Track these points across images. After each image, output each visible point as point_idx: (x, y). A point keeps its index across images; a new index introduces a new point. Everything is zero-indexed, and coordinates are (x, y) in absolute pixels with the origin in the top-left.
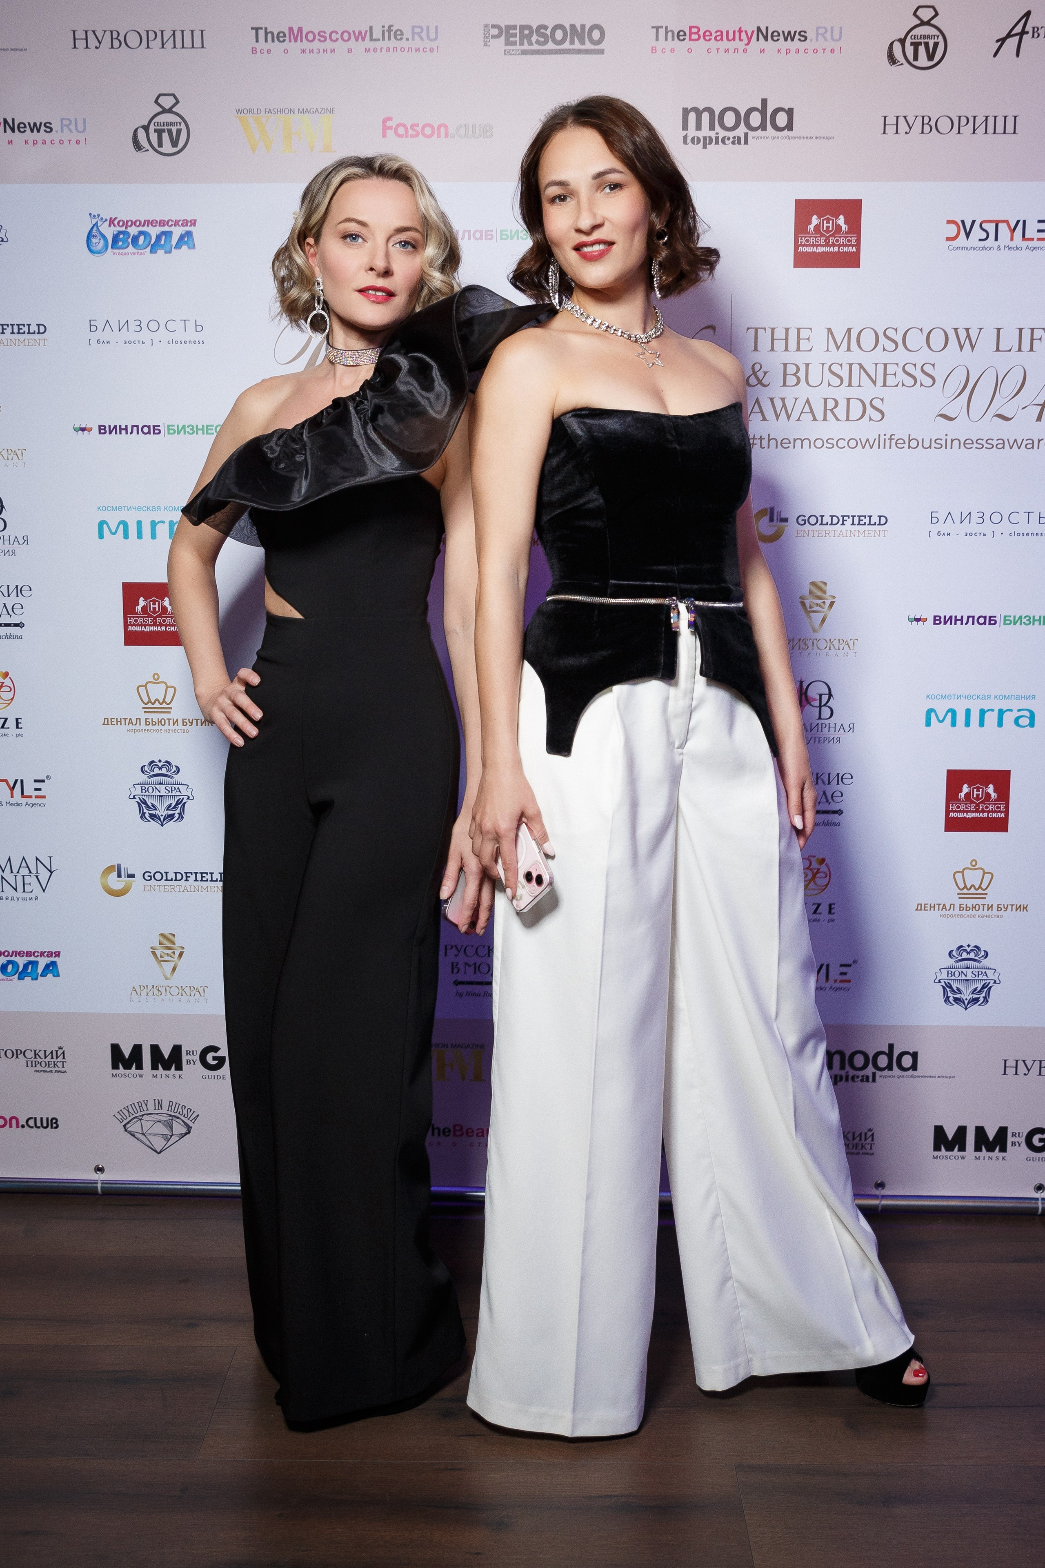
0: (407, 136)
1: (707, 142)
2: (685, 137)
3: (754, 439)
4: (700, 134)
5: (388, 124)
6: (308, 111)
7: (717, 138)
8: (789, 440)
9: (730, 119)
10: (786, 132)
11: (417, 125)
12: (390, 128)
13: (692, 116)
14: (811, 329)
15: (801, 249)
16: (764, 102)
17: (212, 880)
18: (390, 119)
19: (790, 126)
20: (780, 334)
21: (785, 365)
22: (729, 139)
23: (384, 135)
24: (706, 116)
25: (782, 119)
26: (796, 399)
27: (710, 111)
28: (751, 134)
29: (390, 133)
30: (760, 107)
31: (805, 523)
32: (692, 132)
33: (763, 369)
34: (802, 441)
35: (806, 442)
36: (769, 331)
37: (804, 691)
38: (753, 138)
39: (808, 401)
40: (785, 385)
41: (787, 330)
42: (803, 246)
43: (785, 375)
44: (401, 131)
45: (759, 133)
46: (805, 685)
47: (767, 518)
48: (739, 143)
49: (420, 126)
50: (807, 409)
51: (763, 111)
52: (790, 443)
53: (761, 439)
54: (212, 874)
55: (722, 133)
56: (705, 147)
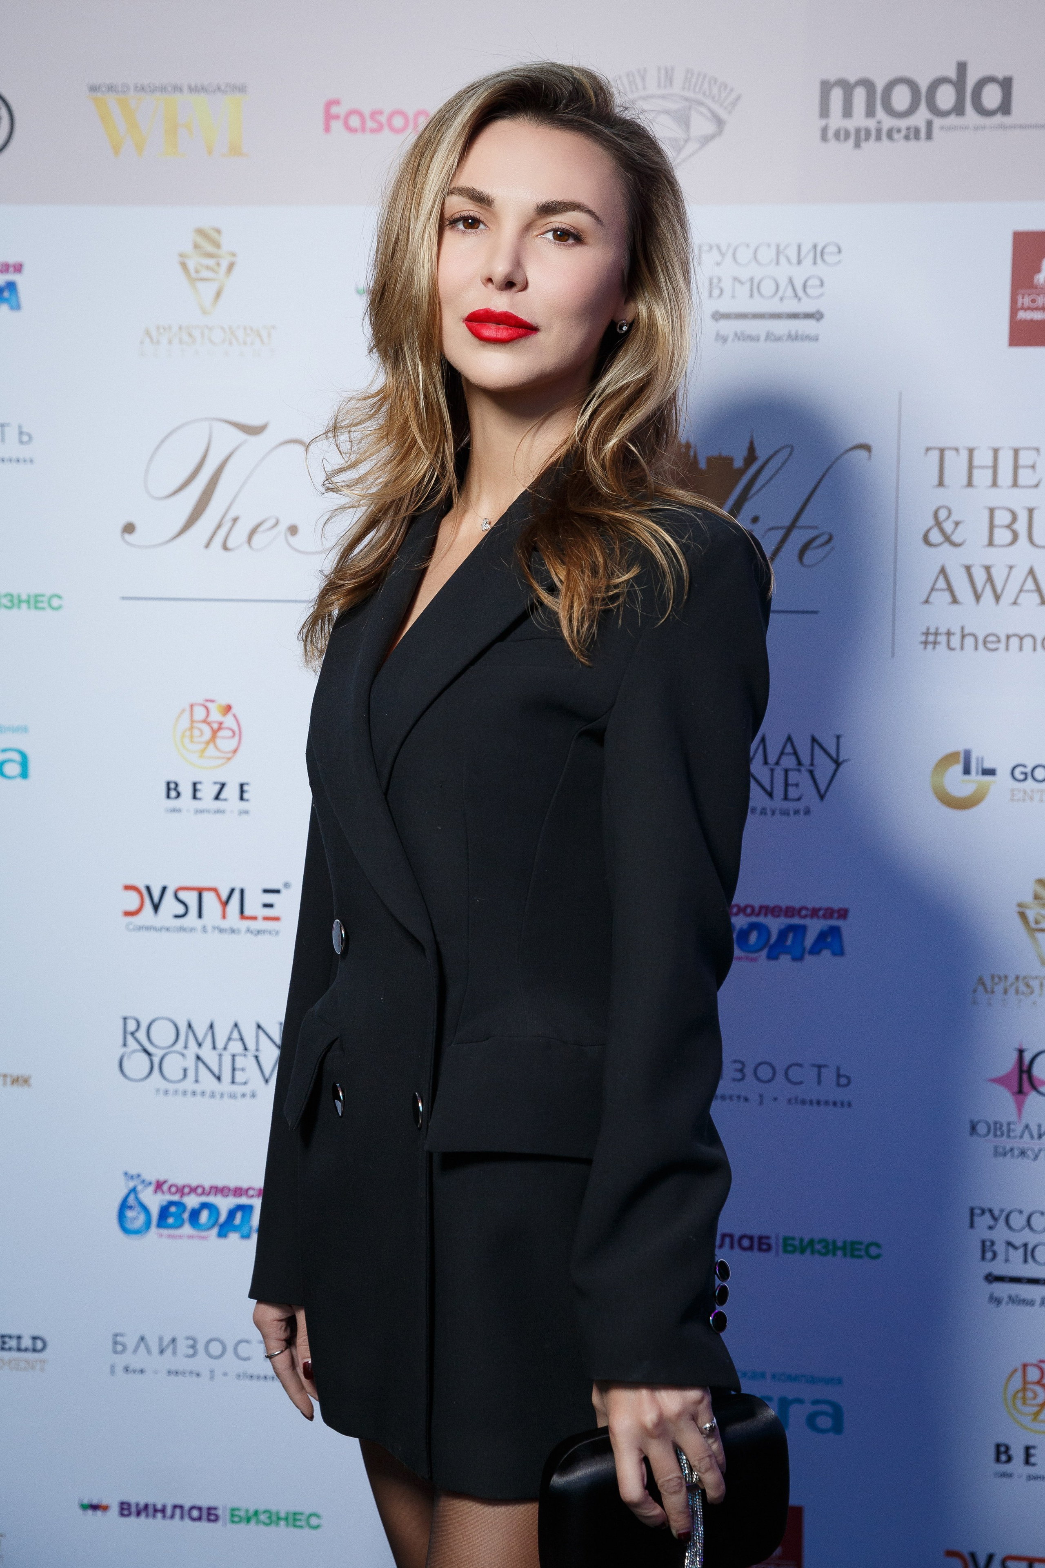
0: (363, 129)
1: (860, 137)
2: (824, 131)
3: (936, 634)
4: (850, 125)
5: (334, 110)
6: (203, 89)
7: (879, 131)
8: (997, 637)
9: (901, 98)
10: (998, 119)
11: (380, 113)
12: (337, 117)
13: (837, 95)
14: (1037, 450)
15: (1022, 315)
16: (962, 68)
17: (19, 1349)
18: (337, 102)
19: (1005, 108)
20: (983, 458)
21: (992, 511)
22: (899, 131)
23: (327, 129)
24: (860, 95)
25: (992, 96)
26: (1011, 568)
27: (868, 84)
28: (938, 122)
29: (337, 125)
30: (953, 74)
31: (1025, 779)
32: (836, 120)
33: (954, 517)
34: (1021, 639)
35: (1028, 642)
36: (964, 454)
37: (1025, 1067)
38: (942, 128)
39: (1031, 572)
40: (991, 543)
41: (996, 451)
42: (1026, 309)
43: (992, 527)
44: (355, 121)
45: (953, 120)
46: (1027, 1057)
47: (959, 768)
48: (917, 137)
49: (387, 112)
50: (1030, 585)
51: (959, 84)
52: (999, 641)
53: (949, 634)
54: (19, 1338)
55: (888, 122)
56: (857, 145)
